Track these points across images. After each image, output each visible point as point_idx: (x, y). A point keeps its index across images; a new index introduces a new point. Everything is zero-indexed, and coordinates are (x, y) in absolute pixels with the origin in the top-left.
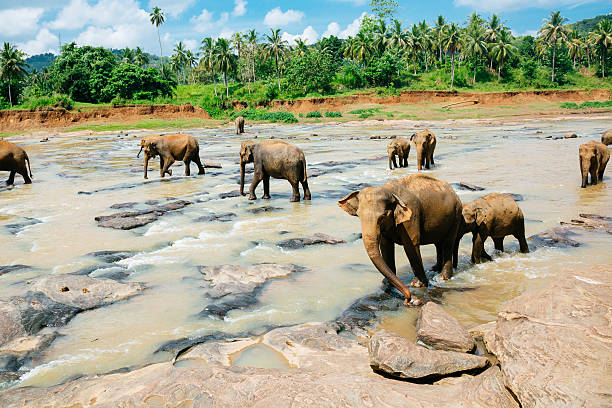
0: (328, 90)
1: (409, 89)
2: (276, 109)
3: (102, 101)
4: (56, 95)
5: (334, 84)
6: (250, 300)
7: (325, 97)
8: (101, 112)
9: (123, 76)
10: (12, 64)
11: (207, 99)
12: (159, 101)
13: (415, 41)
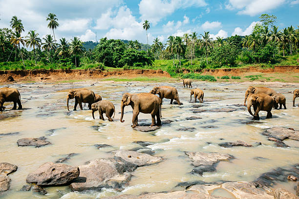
0: (233, 64)
1: (279, 65)
2: (204, 74)
3: (118, 67)
4: (97, 63)
5: (237, 61)
6: (212, 169)
7: (231, 68)
8: (118, 72)
9: (129, 55)
10: (77, 47)
11: (170, 67)
12: (146, 68)
13: (285, 38)
